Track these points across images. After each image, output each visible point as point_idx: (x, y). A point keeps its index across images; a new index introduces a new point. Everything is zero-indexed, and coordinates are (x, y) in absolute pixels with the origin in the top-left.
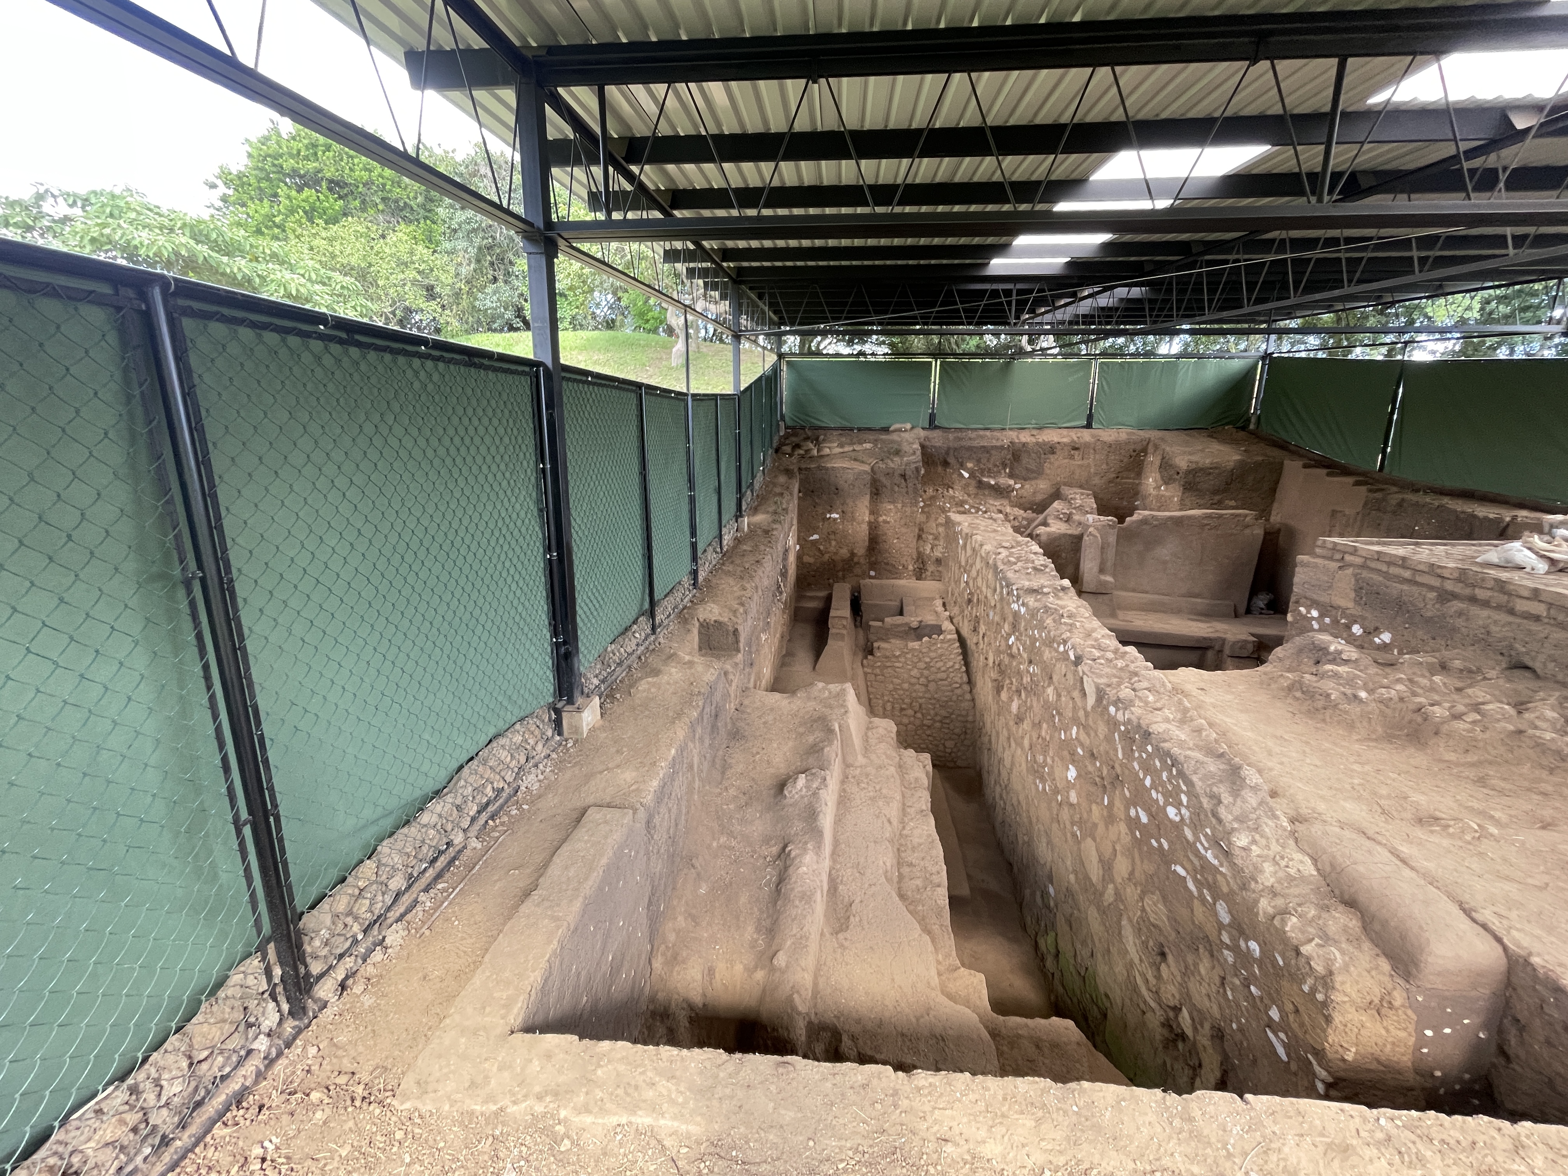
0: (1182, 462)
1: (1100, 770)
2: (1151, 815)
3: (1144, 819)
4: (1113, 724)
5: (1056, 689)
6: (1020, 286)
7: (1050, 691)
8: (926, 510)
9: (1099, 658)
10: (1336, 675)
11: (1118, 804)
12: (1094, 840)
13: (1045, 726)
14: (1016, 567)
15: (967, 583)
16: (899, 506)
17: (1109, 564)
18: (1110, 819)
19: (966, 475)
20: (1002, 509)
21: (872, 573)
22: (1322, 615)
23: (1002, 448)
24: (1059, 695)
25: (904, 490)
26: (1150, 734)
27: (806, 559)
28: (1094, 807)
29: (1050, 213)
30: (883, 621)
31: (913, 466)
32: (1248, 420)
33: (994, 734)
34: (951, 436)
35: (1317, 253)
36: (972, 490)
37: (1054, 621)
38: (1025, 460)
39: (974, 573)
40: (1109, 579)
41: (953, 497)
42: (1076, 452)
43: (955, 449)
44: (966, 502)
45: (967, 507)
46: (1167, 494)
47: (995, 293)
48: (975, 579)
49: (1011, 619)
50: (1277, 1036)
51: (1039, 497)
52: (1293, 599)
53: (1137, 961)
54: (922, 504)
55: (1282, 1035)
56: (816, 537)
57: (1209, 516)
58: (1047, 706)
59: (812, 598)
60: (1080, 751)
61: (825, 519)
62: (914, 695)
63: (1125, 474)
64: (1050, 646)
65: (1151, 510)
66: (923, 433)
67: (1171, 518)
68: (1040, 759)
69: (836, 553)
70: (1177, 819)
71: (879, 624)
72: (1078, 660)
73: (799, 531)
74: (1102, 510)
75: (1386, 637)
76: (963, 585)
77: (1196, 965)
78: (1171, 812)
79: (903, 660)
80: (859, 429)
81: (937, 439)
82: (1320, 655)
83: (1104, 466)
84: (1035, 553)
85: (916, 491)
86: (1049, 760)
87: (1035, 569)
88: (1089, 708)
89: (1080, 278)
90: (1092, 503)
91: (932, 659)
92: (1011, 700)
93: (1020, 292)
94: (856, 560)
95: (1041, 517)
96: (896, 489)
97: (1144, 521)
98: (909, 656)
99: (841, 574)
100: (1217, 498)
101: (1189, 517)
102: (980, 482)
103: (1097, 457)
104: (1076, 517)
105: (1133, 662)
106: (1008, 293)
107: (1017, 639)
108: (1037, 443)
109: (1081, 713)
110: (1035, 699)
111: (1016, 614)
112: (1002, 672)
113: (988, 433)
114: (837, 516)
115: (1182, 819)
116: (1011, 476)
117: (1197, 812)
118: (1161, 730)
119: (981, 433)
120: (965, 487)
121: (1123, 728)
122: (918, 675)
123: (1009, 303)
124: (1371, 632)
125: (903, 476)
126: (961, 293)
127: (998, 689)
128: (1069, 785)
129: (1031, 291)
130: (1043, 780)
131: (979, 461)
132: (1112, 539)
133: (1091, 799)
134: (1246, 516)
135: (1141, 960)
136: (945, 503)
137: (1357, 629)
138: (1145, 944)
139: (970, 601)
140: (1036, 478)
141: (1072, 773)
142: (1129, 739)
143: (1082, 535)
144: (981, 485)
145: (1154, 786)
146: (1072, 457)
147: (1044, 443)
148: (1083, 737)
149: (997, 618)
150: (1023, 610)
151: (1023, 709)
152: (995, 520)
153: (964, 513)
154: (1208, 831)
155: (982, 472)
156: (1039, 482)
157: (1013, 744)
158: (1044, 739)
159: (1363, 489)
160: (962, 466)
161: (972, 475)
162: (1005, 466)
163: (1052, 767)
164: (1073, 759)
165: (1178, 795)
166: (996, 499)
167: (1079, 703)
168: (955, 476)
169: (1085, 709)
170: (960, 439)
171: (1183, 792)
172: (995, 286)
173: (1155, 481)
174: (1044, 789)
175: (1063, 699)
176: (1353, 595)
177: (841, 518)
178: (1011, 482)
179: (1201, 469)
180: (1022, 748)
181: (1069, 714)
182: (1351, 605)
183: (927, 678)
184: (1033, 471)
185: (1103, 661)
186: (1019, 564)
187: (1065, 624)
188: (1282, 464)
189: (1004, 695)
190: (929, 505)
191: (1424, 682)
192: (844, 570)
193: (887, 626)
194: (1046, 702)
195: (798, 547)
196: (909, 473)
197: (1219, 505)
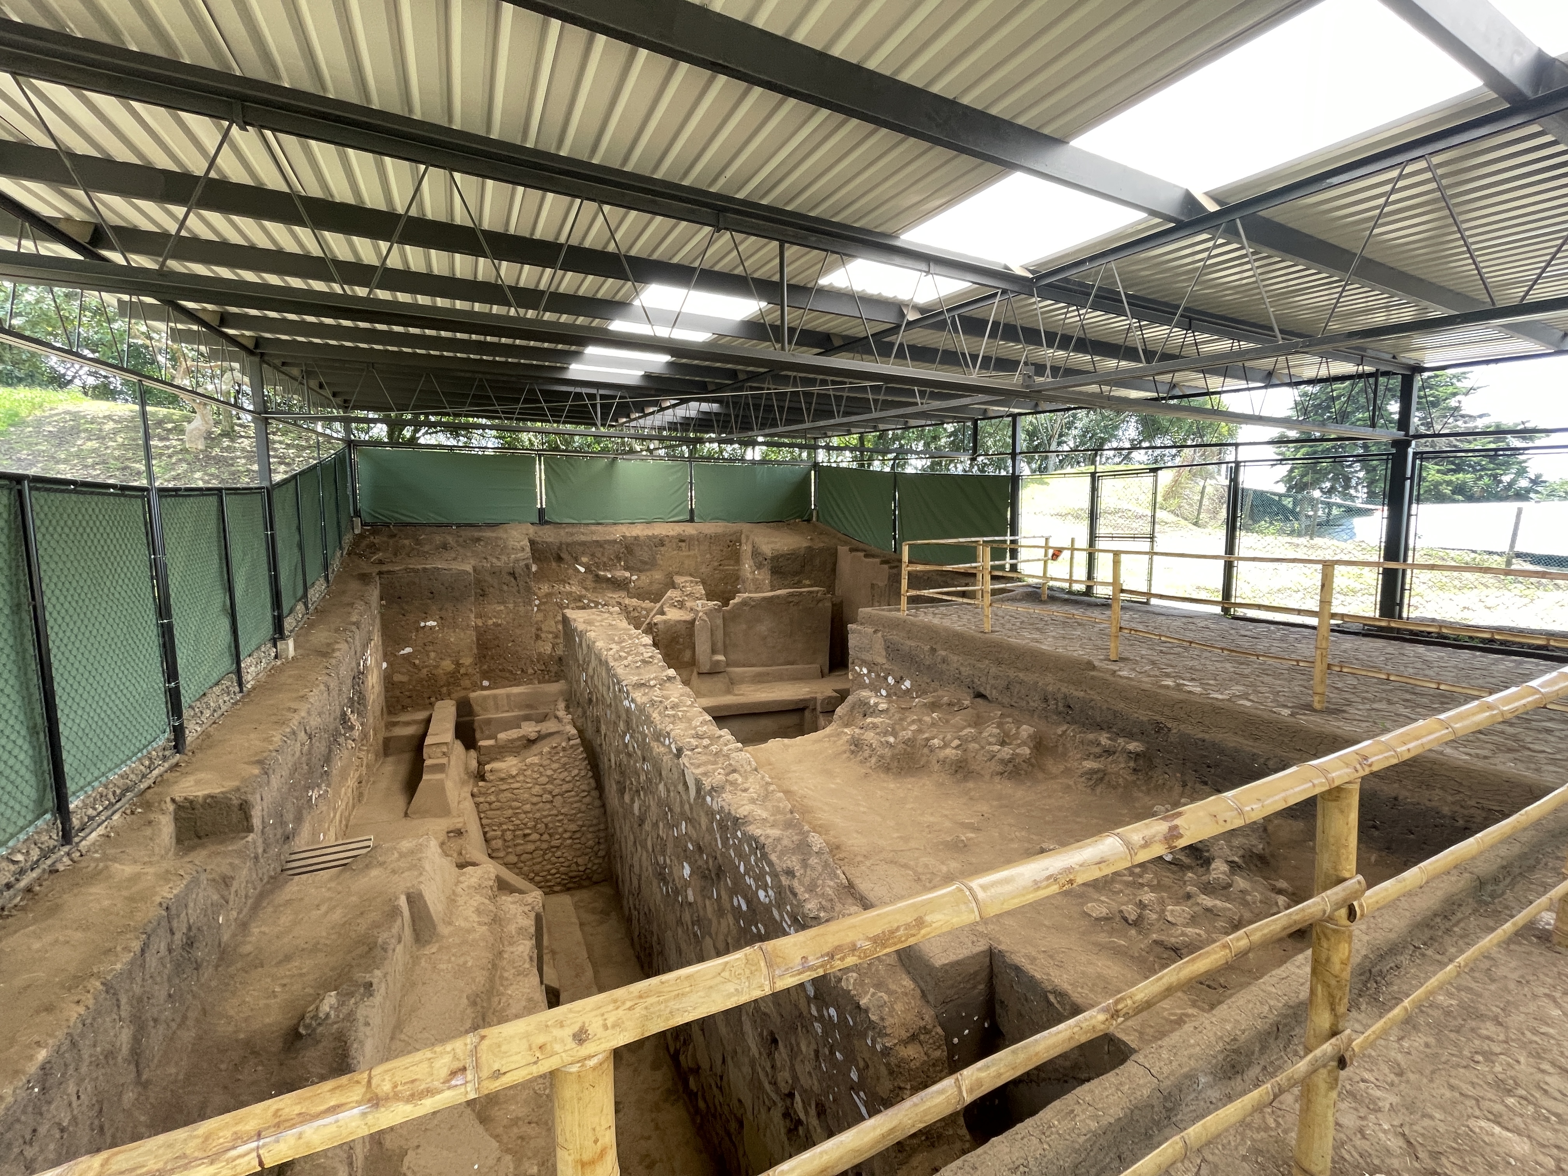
0: (767, 549)
1: (707, 862)
2: (748, 903)
3: (744, 907)
4: (711, 813)
5: (665, 785)
6: (602, 392)
7: (661, 786)
8: (543, 607)
9: (697, 747)
10: (875, 726)
11: (724, 896)
12: (711, 937)
13: (661, 825)
14: (626, 662)
15: (586, 681)
16: (511, 606)
17: (720, 645)
18: (720, 912)
19: (582, 570)
20: (621, 600)
21: (486, 683)
22: (869, 671)
23: (615, 541)
24: (668, 791)
25: (515, 590)
26: (738, 819)
27: (397, 678)
28: (707, 902)
29: (606, 331)
30: (496, 738)
31: (522, 564)
32: (811, 515)
33: (623, 840)
34: (562, 532)
35: (815, 389)
36: (589, 583)
37: (660, 713)
38: (638, 552)
39: (590, 671)
40: (721, 658)
41: (571, 593)
42: (683, 544)
43: (568, 545)
44: (585, 597)
45: (586, 601)
46: (760, 577)
47: (579, 396)
48: (592, 677)
49: (624, 716)
50: (858, 1096)
51: (655, 587)
52: (850, 660)
53: (757, 1056)
54: (537, 602)
55: (862, 1094)
56: (408, 650)
57: (791, 595)
58: (660, 803)
59: (407, 724)
60: (690, 846)
61: (418, 629)
62: (538, 815)
63: (726, 562)
64: (658, 740)
65: (750, 592)
66: (531, 530)
67: (764, 599)
68: (661, 860)
69: (436, 667)
70: (767, 900)
71: (491, 742)
72: (680, 751)
73: (385, 644)
74: (710, 597)
75: (907, 684)
76: (583, 684)
77: (798, 1044)
78: (761, 894)
79: (521, 778)
80: (459, 526)
81: (548, 535)
82: (866, 710)
83: (708, 556)
84: (645, 645)
85: (528, 589)
86: (668, 861)
87: (644, 662)
88: (692, 800)
89: (657, 390)
90: (700, 589)
91: (555, 771)
92: (633, 801)
93: (603, 397)
94: (462, 671)
95: (658, 605)
96: (505, 588)
97: (744, 603)
98: (529, 772)
99: (444, 690)
100: (797, 578)
101: (778, 597)
102: (597, 576)
103: (702, 547)
104: (688, 604)
105: (726, 745)
106: (592, 397)
107: (631, 737)
108: (648, 536)
109: (687, 807)
110: (651, 797)
111: (628, 710)
112: (622, 773)
113: (600, 528)
114: (434, 623)
115: (770, 901)
116: (626, 568)
117: (780, 890)
118: (746, 813)
119: (593, 528)
120: (582, 583)
121: (718, 817)
122: (541, 792)
123: (594, 406)
124: (899, 681)
125: (513, 574)
126: (544, 392)
127: (622, 791)
128: (687, 884)
129: (614, 397)
130: (666, 883)
131: (593, 555)
132: (719, 622)
133: (704, 893)
134: (818, 592)
135: (760, 1053)
136: (562, 600)
137: (890, 680)
138: (761, 1035)
139: (590, 700)
140: (649, 570)
141: (687, 871)
142: (723, 828)
143: (694, 620)
144: (598, 579)
145: (747, 872)
146: (680, 548)
147: (654, 537)
148: (691, 831)
149: (613, 717)
150: (633, 706)
151: (643, 809)
152: (611, 613)
153: (583, 608)
154: (788, 907)
155: (597, 566)
156: (653, 573)
157: (639, 848)
158: (662, 839)
159: (886, 566)
160: (577, 560)
161: (588, 569)
162: (619, 559)
163: (671, 867)
164: (687, 856)
165: (764, 877)
166: (613, 591)
167: (685, 797)
168: (570, 571)
169: (689, 802)
170: (572, 534)
171: (767, 873)
172: (578, 390)
173: (750, 567)
174: (667, 892)
175: (672, 794)
176: (884, 653)
177: (442, 626)
178: (627, 574)
179: (782, 556)
180: (647, 851)
181: (677, 809)
182: (884, 661)
183: (550, 793)
184: (645, 563)
185: (699, 750)
186: (630, 658)
187: (668, 716)
188: (836, 549)
189: (627, 798)
190: (544, 603)
191: (927, 719)
192: (448, 684)
193: (501, 743)
194: (659, 798)
195: (385, 665)
196: (518, 571)
197: (798, 584)
